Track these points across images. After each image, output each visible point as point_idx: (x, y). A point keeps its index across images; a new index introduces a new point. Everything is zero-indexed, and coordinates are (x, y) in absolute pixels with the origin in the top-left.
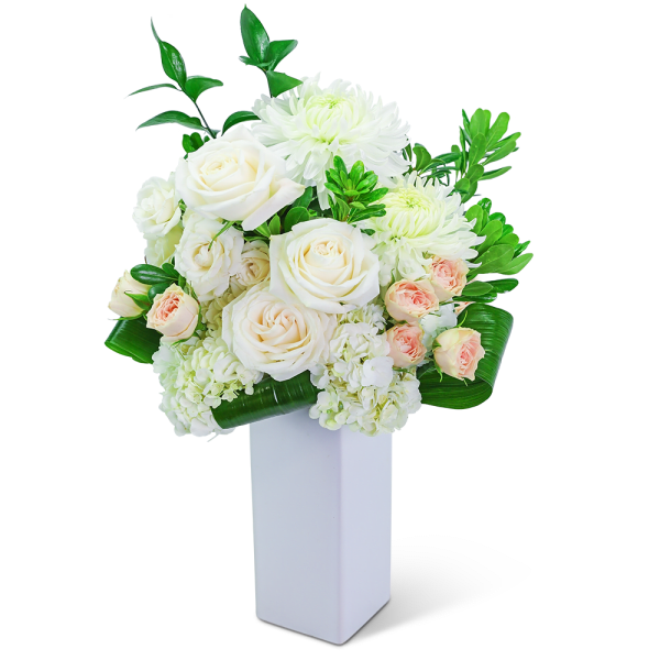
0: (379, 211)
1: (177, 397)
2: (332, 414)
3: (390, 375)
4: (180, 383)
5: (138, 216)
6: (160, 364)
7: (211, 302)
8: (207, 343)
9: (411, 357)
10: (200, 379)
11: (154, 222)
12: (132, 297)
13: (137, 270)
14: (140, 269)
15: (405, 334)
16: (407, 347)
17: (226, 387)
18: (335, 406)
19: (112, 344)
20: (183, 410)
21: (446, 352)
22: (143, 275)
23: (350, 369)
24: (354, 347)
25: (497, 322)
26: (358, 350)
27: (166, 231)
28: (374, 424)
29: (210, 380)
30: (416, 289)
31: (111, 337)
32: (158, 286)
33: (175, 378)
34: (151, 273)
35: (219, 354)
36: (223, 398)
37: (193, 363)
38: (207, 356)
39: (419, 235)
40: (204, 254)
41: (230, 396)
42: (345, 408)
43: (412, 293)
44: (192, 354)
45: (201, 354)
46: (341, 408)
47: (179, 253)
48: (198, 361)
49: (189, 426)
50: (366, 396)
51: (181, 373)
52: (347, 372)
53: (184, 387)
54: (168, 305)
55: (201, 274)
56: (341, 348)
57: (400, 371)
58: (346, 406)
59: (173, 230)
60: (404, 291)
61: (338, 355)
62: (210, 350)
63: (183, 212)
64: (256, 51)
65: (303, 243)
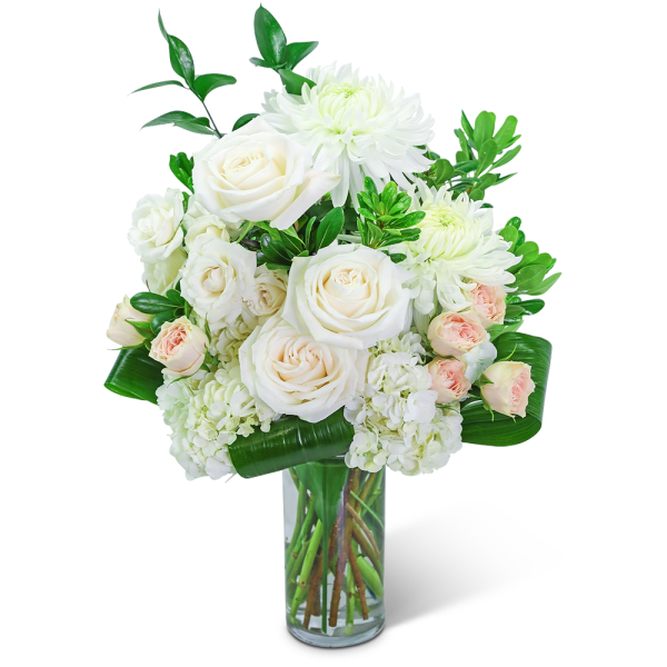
0: (413, 236)
1: (189, 438)
2: (370, 455)
3: (432, 411)
4: (191, 421)
5: (134, 237)
6: (165, 399)
7: (221, 330)
8: (219, 375)
9: (454, 393)
10: (215, 413)
11: (153, 244)
12: (134, 324)
13: (137, 299)
14: (140, 298)
15: (448, 368)
16: (451, 383)
17: (242, 421)
18: (374, 447)
19: (113, 384)
20: (196, 450)
21: (498, 389)
22: (144, 304)
23: (391, 403)
24: (394, 378)
25: (536, 351)
26: (398, 382)
27: (167, 254)
28: (416, 462)
29: (225, 414)
30: (462, 321)
31: (111, 377)
32: (161, 315)
33: (186, 417)
34: (152, 301)
35: (234, 387)
36: (239, 433)
37: (206, 397)
38: (221, 390)
39: (457, 256)
40: (215, 278)
41: (246, 431)
42: (384, 447)
43: (458, 325)
44: (203, 387)
45: (213, 387)
46: (380, 448)
47: (186, 279)
48: (210, 395)
49: (204, 467)
50: (408, 431)
51: (192, 412)
52: (387, 407)
53: (197, 426)
54: (175, 336)
55: (213, 300)
56: (381, 381)
57: (443, 408)
58: (385, 444)
59: (174, 253)
60: (452, 324)
61: (377, 388)
62: (224, 383)
63: (185, 232)
64: (271, 51)
65: (323, 270)
